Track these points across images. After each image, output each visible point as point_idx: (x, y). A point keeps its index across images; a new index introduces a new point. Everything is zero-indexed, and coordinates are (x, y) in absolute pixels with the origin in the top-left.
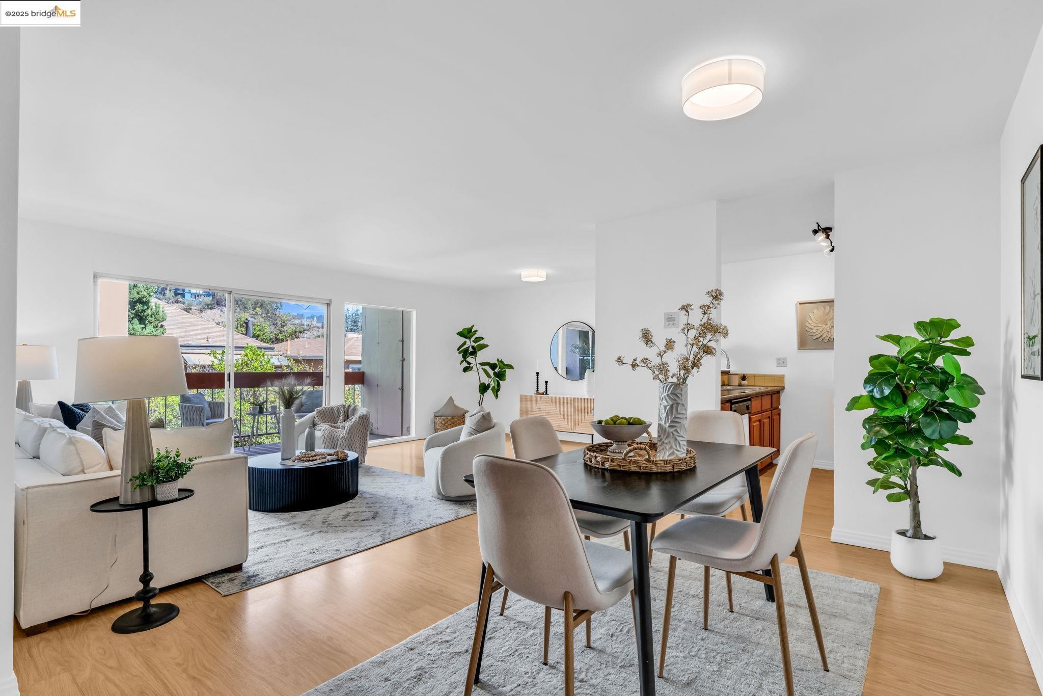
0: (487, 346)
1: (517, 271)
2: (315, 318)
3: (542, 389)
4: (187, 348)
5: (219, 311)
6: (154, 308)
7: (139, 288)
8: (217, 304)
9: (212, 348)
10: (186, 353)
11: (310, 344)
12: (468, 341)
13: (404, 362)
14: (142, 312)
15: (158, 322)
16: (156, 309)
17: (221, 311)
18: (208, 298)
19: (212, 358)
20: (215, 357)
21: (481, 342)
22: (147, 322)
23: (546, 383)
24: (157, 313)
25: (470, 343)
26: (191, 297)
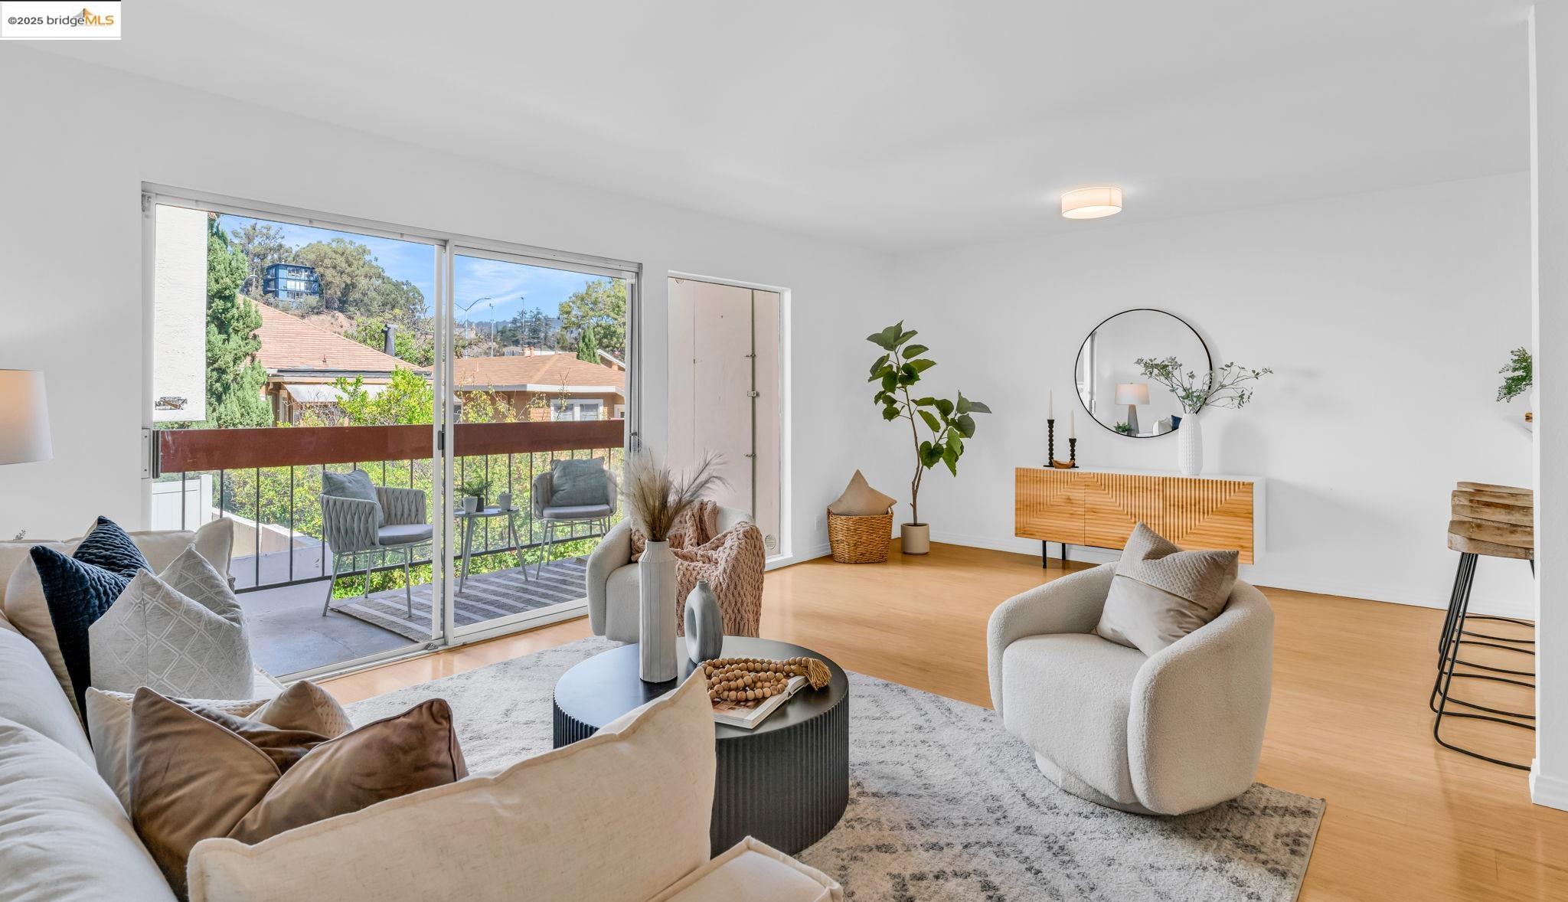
0: (932, 363)
1: (1051, 197)
2: (474, 324)
3: (1062, 455)
4: (293, 374)
5: (329, 318)
6: (242, 306)
7: (219, 271)
8: (327, 308)
9: (339, 375)
10: (291, 383)
11: (481, 365)
12: (892, 354)
13: (757, 400)
14: (223, 312)
15: (250, 329)
16: (245, 307)
17: (333, 316)
18: (313, 297)
19: (338, 391)
20: (345, 390)
21: (921, 357)
22: (231, 330)
23: (1073, 442)
24: (247, 315)
25: (897, 359)
26: (288, 296)
